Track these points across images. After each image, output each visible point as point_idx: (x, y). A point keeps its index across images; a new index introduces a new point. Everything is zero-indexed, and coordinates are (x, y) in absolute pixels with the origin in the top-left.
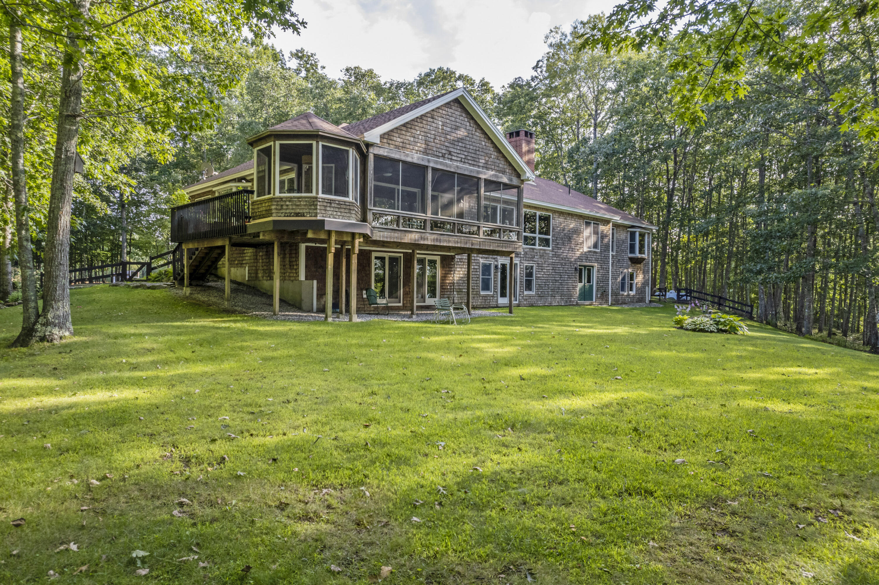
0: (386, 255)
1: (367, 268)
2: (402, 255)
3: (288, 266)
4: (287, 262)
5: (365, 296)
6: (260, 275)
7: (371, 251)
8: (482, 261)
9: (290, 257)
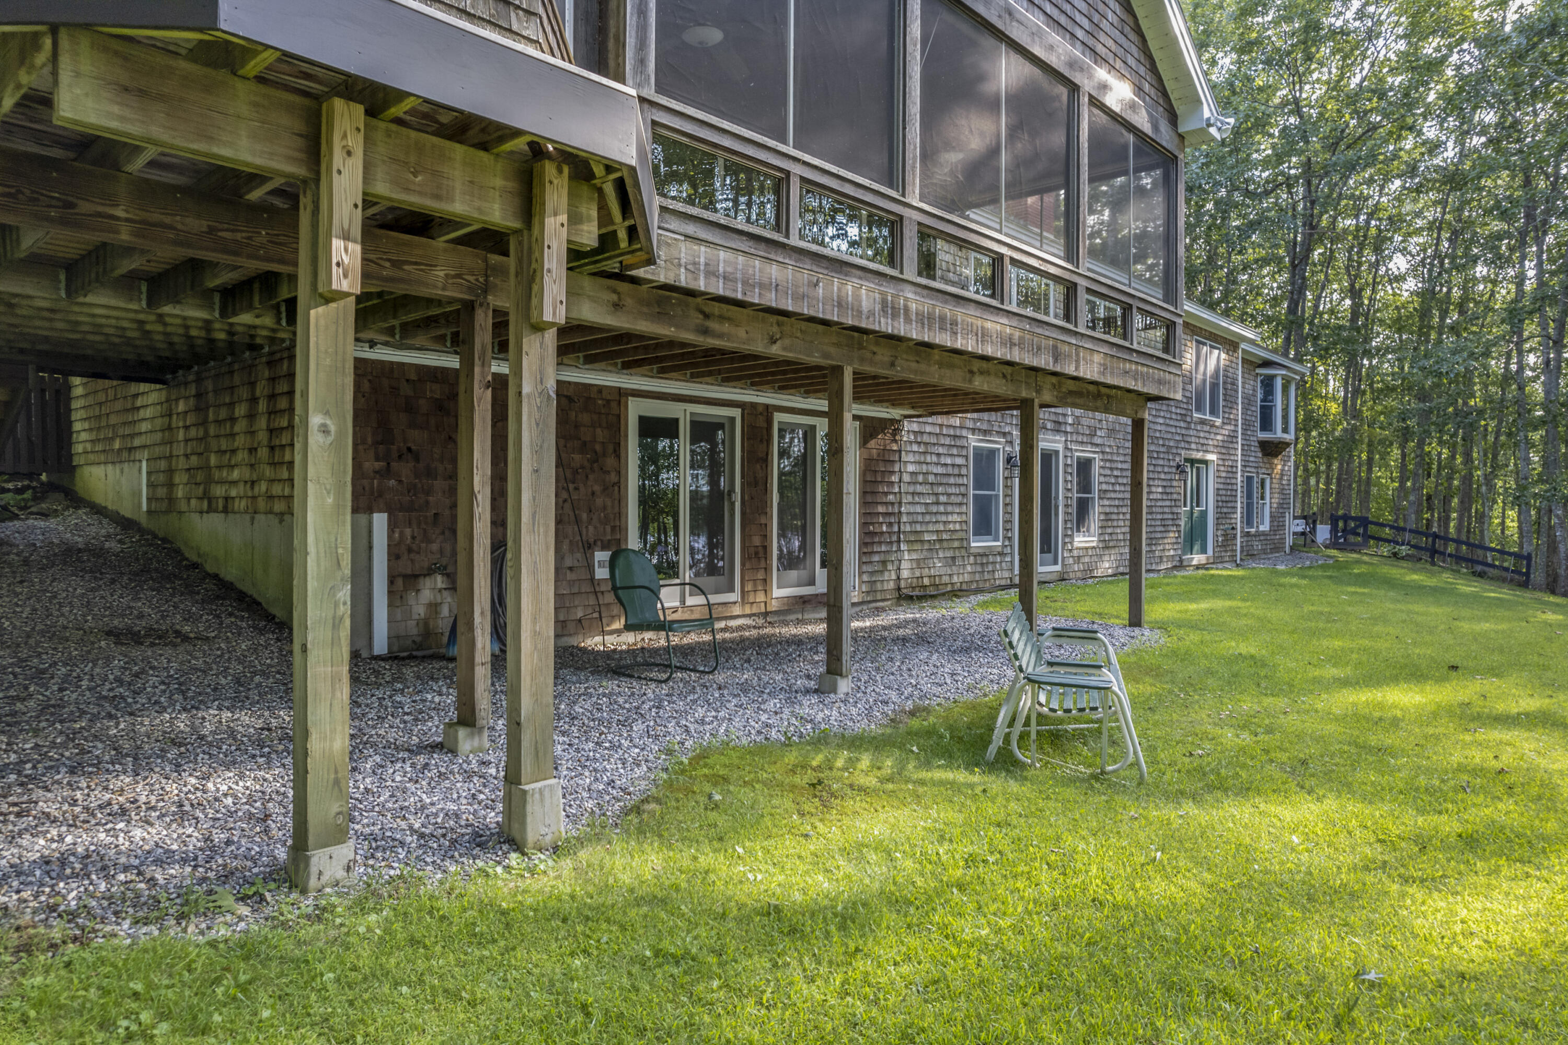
0: (682, 413)
1: (610, 461)
2: (736, 413)
3: (263, 453)
4: (262, 436)
5: (602, 573)
6: (180, 493)
7: (622, 394)
8: (974, 441)
9: (272, 413)
